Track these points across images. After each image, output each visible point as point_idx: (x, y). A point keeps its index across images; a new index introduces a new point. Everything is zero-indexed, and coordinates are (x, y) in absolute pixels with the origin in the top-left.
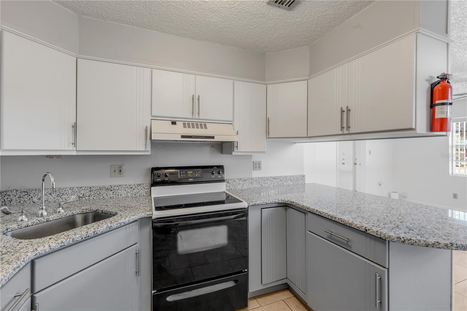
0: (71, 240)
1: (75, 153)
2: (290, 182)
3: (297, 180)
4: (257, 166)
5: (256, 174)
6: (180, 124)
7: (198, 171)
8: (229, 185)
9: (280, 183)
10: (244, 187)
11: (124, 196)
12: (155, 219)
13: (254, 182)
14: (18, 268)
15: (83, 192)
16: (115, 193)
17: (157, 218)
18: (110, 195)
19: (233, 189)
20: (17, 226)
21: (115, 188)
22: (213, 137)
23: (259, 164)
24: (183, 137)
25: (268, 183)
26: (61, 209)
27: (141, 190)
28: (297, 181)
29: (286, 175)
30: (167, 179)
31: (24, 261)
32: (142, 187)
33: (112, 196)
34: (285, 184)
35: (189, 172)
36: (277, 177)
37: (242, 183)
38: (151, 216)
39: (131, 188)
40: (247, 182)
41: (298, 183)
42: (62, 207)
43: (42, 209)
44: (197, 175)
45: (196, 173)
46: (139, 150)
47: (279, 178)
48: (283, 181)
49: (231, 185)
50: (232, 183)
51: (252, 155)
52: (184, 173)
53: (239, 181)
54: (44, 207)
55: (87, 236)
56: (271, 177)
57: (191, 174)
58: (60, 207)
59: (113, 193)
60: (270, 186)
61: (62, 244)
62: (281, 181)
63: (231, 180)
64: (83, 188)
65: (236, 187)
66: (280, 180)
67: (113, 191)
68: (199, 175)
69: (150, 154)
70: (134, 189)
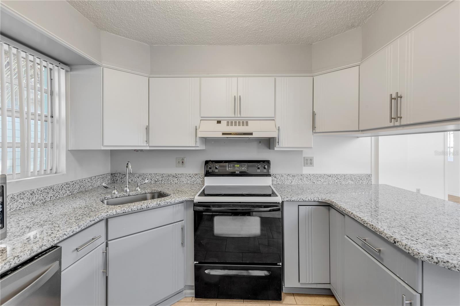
0: (130, 209)
1: (148, 148)
2: (350, 181)
3: (360, 179)
4: (309, 162)
5: (307, 170)
6: (224, 123)
7: (244, 165)
8: (276, 180)
9: (336, 181)
10: (293, 183)
11: (185, 182)
12: (196, 203)
13: (305, 179)
14: (93, 221)
15: (157, 177)
16: (178, 180)
17: (199, 203)
18: (175, 181)
19: (280, 184)
20: (111, 197)
21: (179, 176)
22: (251, 134)
23: (311, 160)
24: (223, 134)
25: (321, 180)
26: (138, 188)
27: (198, 179)
28: (361, 181)
29: (345, 173)
30: (217, 171)
31: (98, 217)
32: (198, 177)
33: (176, 182)
34: (344, 183)
35: (236, 166)
36: (332, 174)
37: (291, 178)
38: (193, 200)
39: (191, 176)
40: (296, 178)
41: (362, 183)
42: (139, 187)
43: (127, 187)
44: (243, 169)
45: (242, 166)
46: (191, 146)
47: (336, 176)
48: (340, 180)
49: (278, 180)
50: (279, 178)
51: (302, 151)
52: (232, 166)
53: (287, 177)
54: (128, 186)
55: (142, 208)
56: (325, 175)
57: (238, 167)
58: (137, 187)
59: (178, 179)
60: (324, 184)
61: (124, 211)
62: (338, 180)
63: (278, 175)
64: (158, 174)
65: (284, 182)
66: (336, 178)
67: (177, 178)
68: (245, 169)
69: (205, 149)
70: (192, 178)
